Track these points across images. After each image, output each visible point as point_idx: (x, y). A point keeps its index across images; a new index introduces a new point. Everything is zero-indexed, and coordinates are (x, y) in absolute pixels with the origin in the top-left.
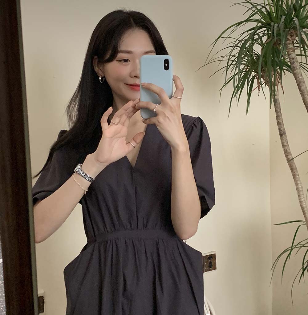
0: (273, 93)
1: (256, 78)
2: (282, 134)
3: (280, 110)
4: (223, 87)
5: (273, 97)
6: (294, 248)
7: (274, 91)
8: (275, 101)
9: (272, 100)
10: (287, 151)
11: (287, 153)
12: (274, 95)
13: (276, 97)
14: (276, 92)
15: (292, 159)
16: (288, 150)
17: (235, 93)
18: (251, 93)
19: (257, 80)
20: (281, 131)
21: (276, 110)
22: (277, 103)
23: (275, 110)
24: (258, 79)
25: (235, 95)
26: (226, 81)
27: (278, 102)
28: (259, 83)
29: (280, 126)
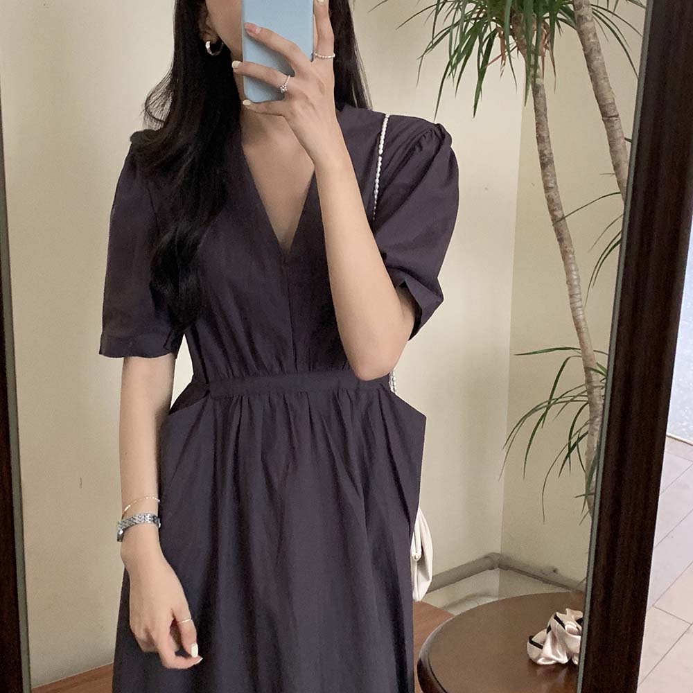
0: (532, 72)
1: (500, 36)
2: (546, 162)
3: (546, 109)
4: (426, 52)
5: (531, 80)
6: (555, 403)
7: (536, 66)
8: (537, 90)
9: (530, 86)
10: (553, 200)
11: (553, 205)
12: (535, 76)
13: (537, 79)
14: (538, 70)
15: (563, 218)
16: (555, 197)
17: (451, 65)
18: (485, 69)
19: (499, 39)
20: (545, 155)
21: (536, 110)
22: (539, 95)
23: (535, 108)
24: (503, 38)
25: (452, 71)
26: (433, 39)
27: (541, 92)
28: (505, 46)
29: (543, 145)
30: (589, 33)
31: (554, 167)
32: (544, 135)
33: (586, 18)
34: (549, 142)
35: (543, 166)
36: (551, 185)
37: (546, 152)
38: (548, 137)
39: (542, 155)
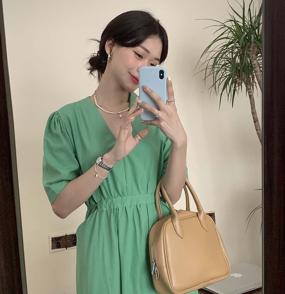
13: (250, 93)
21: (251, 102)
22: (251, 98)
29: (254, 115)
30: (259, 76)
31: (259, 122)
32: (254, 111)
33: (257, 71)
34: (256, 114)
35: (255, 122)
36: (258, 128)
37: (255, 117)
38: (256, 112)
39: (254, 118)
